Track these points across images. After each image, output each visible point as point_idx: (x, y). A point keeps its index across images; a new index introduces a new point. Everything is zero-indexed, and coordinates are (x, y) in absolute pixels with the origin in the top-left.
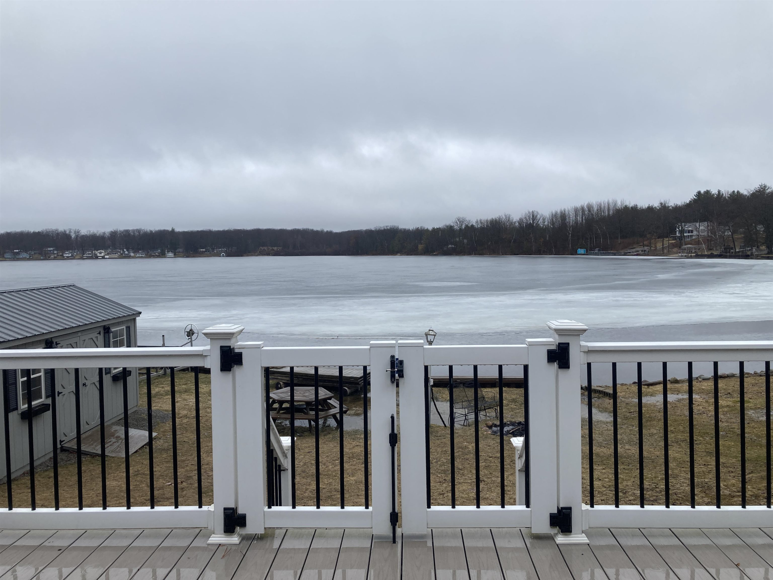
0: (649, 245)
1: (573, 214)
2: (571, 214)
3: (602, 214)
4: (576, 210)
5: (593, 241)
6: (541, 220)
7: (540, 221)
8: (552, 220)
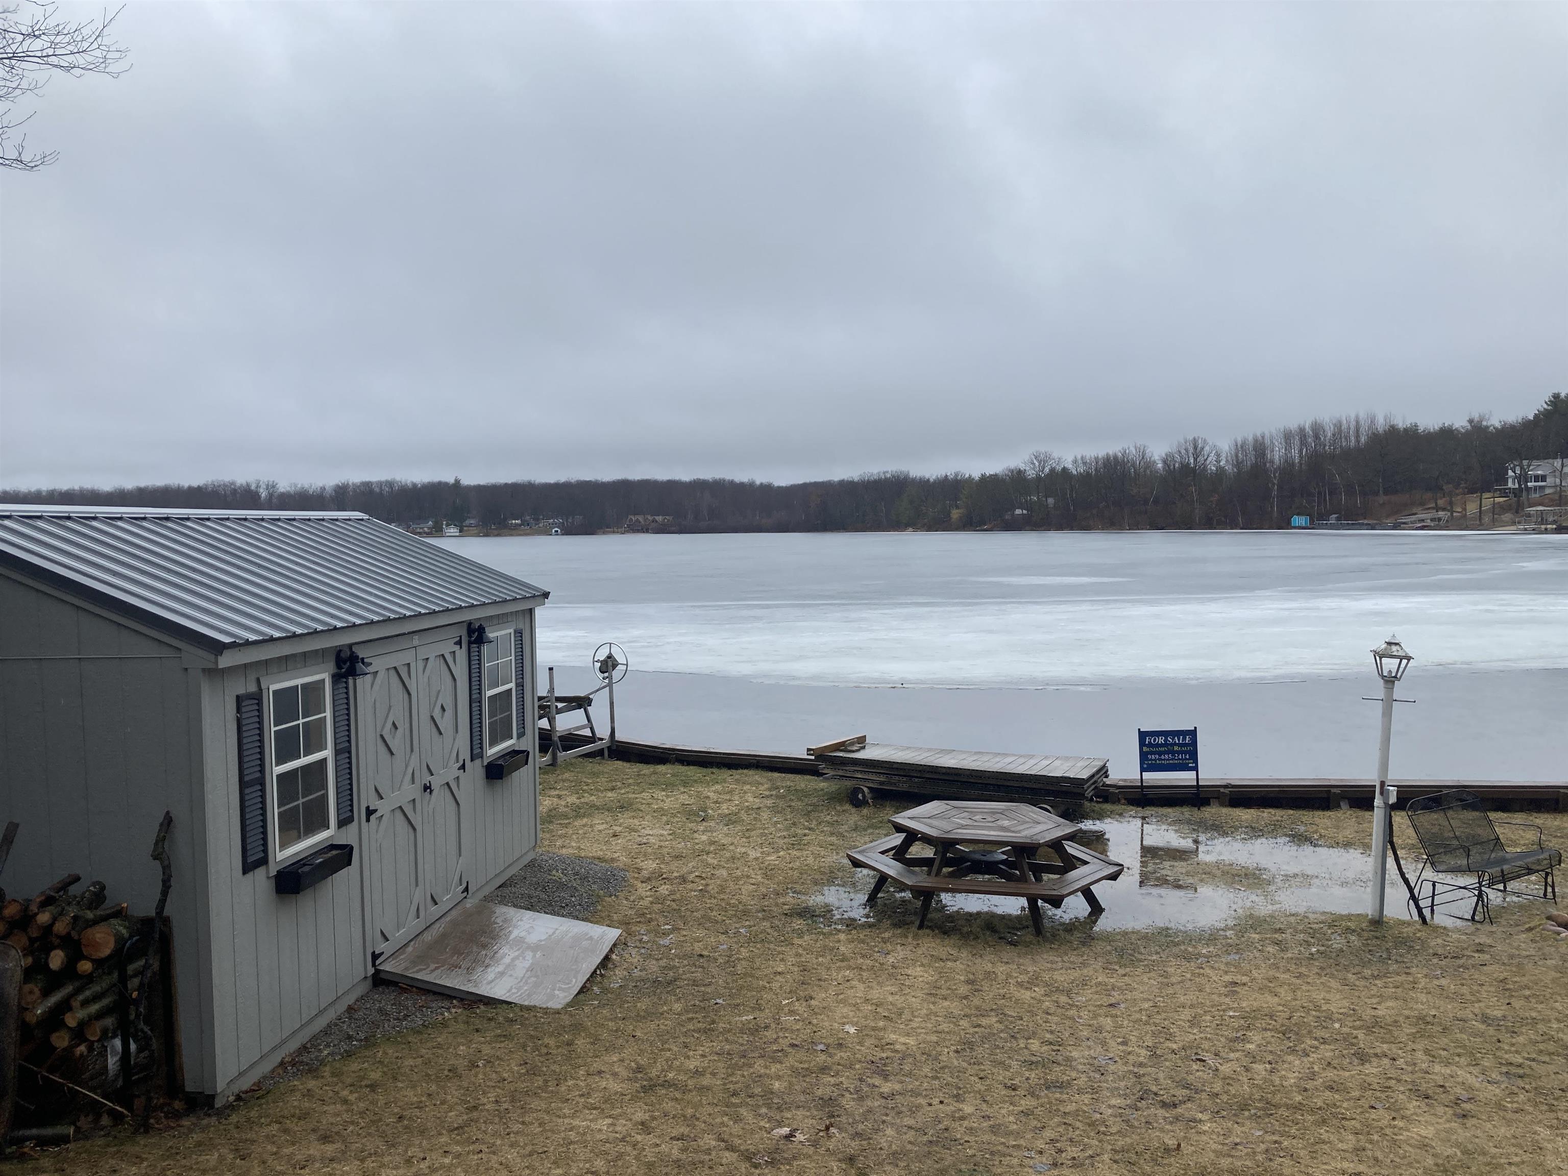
0: (1449, 507)
1: (1281, 443)
2: (1276, 443)
3: (1344, 444)
4: (1288, 437)
5: (1325, 500)
6: (1212, 457)
7: (1210, 459)
8: (1237, 456)
